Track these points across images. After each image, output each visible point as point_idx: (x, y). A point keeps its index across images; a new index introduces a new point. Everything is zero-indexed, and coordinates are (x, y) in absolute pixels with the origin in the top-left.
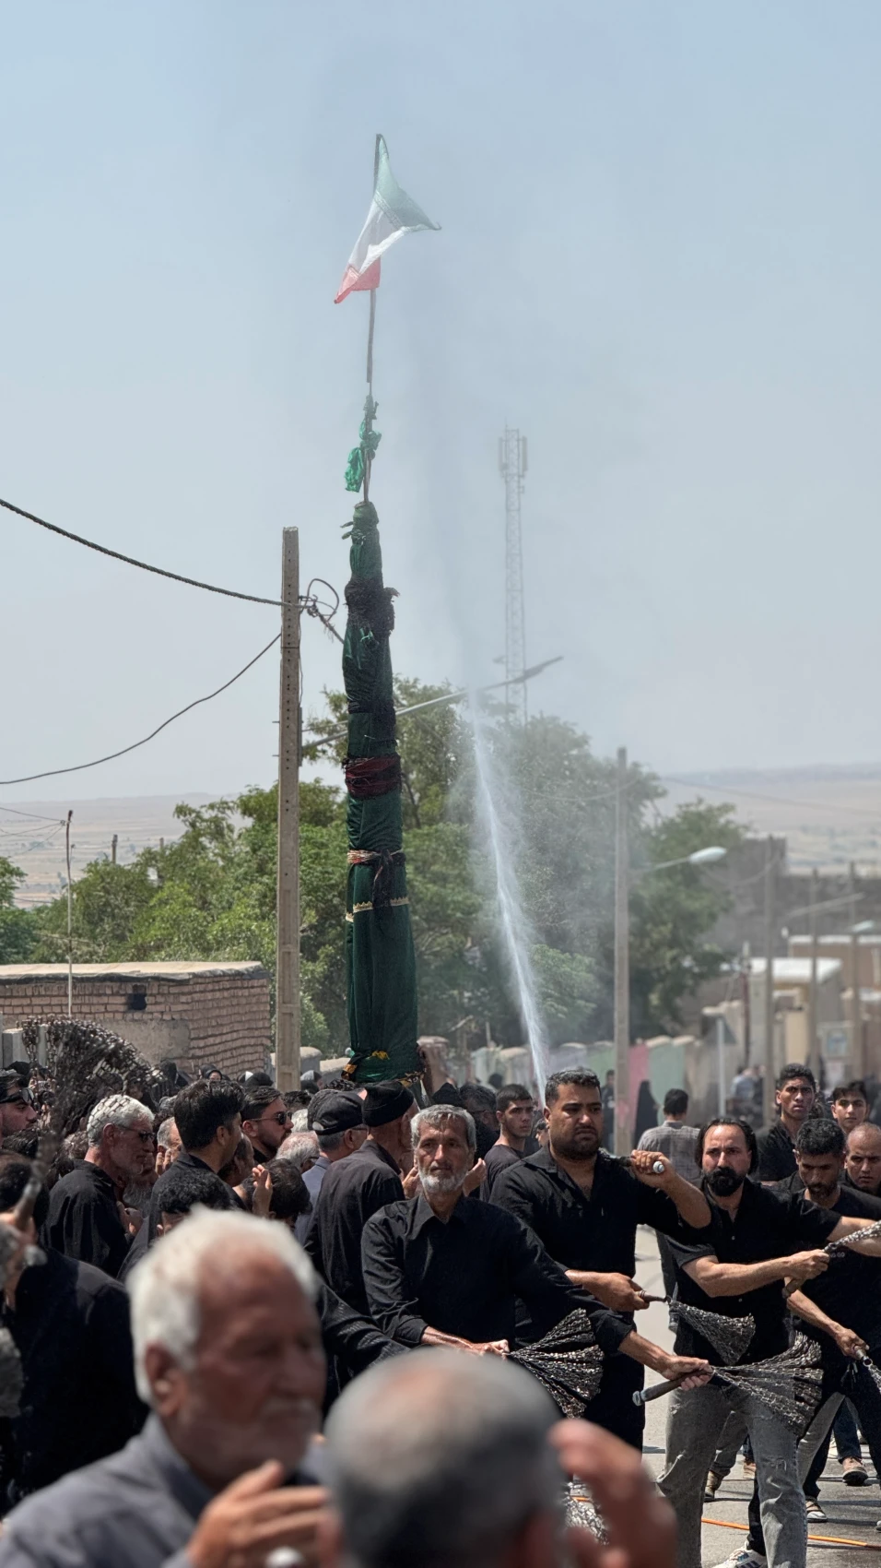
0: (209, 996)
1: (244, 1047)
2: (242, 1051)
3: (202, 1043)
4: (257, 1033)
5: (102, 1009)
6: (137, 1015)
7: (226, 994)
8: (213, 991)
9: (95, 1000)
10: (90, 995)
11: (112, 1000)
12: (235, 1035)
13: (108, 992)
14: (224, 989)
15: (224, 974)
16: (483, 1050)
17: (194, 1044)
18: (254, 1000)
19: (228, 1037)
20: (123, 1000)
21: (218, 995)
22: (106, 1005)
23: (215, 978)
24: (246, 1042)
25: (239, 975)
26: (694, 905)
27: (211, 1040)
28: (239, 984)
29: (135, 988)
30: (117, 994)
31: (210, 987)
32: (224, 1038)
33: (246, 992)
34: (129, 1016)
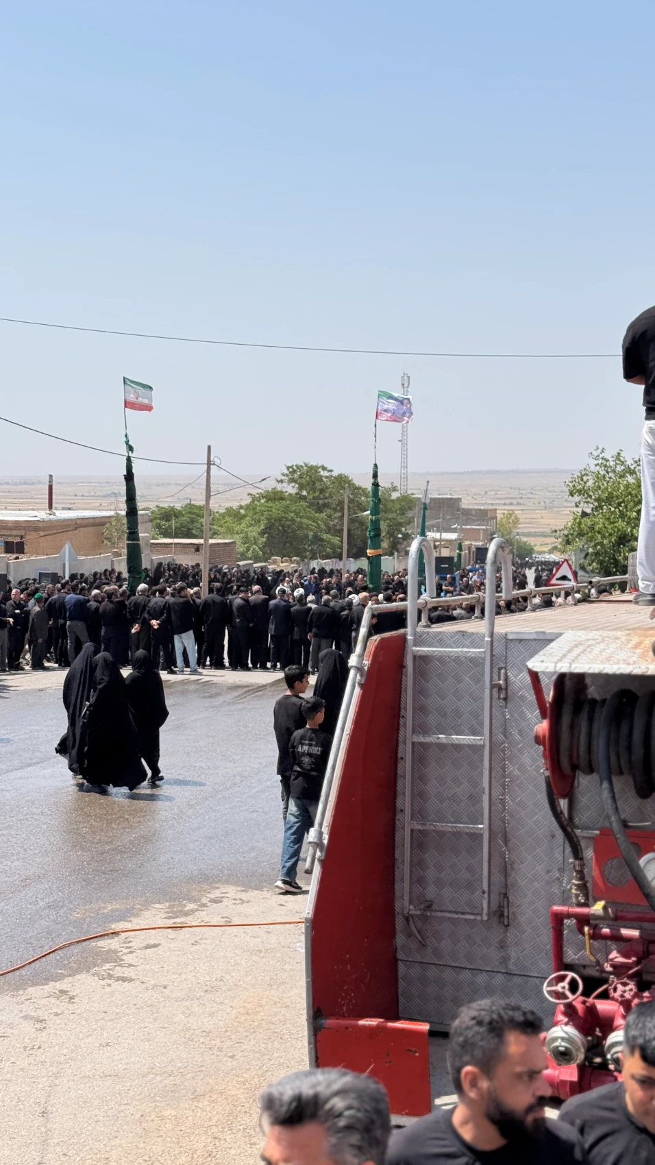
0: (216, 549)
4: (231, 558)
5: (189, 552)
9: (187, 549)
11: (191, 549)
15: (221, 543)
16: (316, 560)
18: (232, 550)
20: (194, 549)
21: (219, 549)
23: (218, 544)
24: (229, 560)
25: (225, 544)
26: (402, 521)
28: (227, 546)
29: (197, 546)
33: (229, 548)
34: (195, 553)
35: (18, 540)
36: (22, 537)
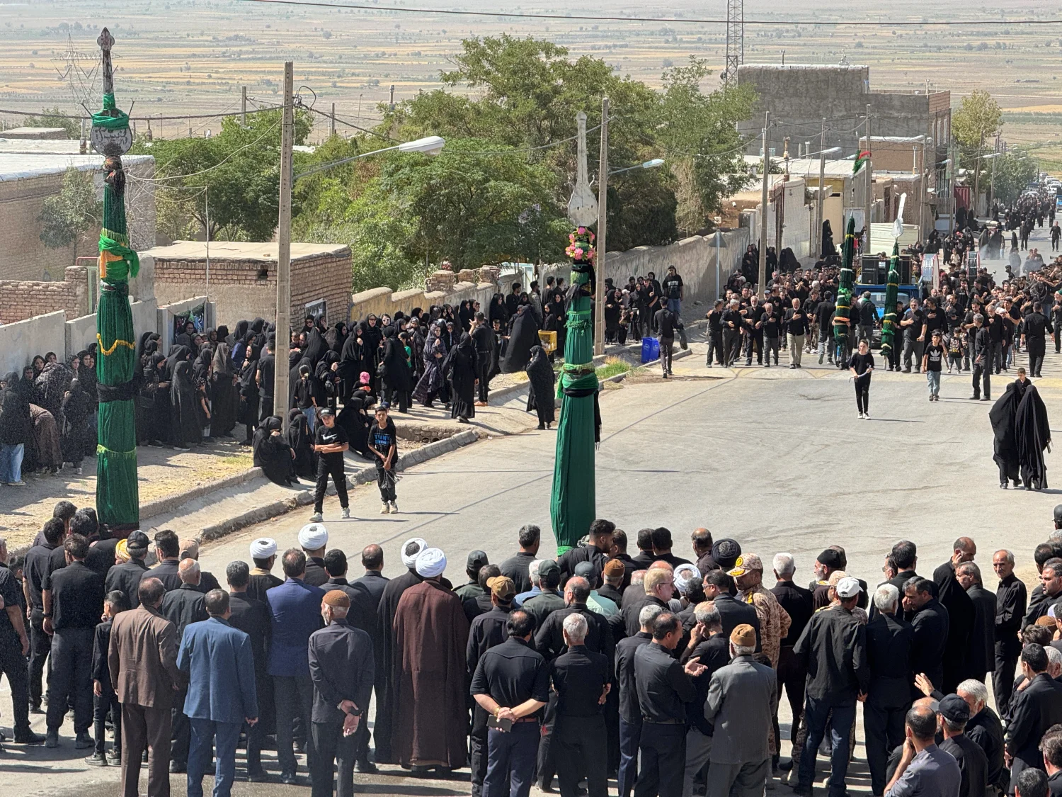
0: (306, 270)
1: (333, 295)
2: (331, 297)
3: (300, 297)
4: (342, 286)
5: (244, 278)
6: (263, 282)
7: (319, 267)
8: (309, 267)
9: (240, 273)
10: (238, 270)
11: (249, 273)
12: (325, 289)
13: (247, 268)
14: (317, 265)
15: (318, 256)
17: (295, 298)
18: (340, 268)
19: (321, 291)
20: (255, 273)
21: (313, 269)
22: (246, 275)
23: (312, 259)
24: (335, 292)
25: (328, 256)
27: (307, 295)
28: (329, 260)
29: (262, 266)
30: (252, 270)
31: (307, 265)
32: (317, 292)
33: (335, 264)
34: (258, 282)
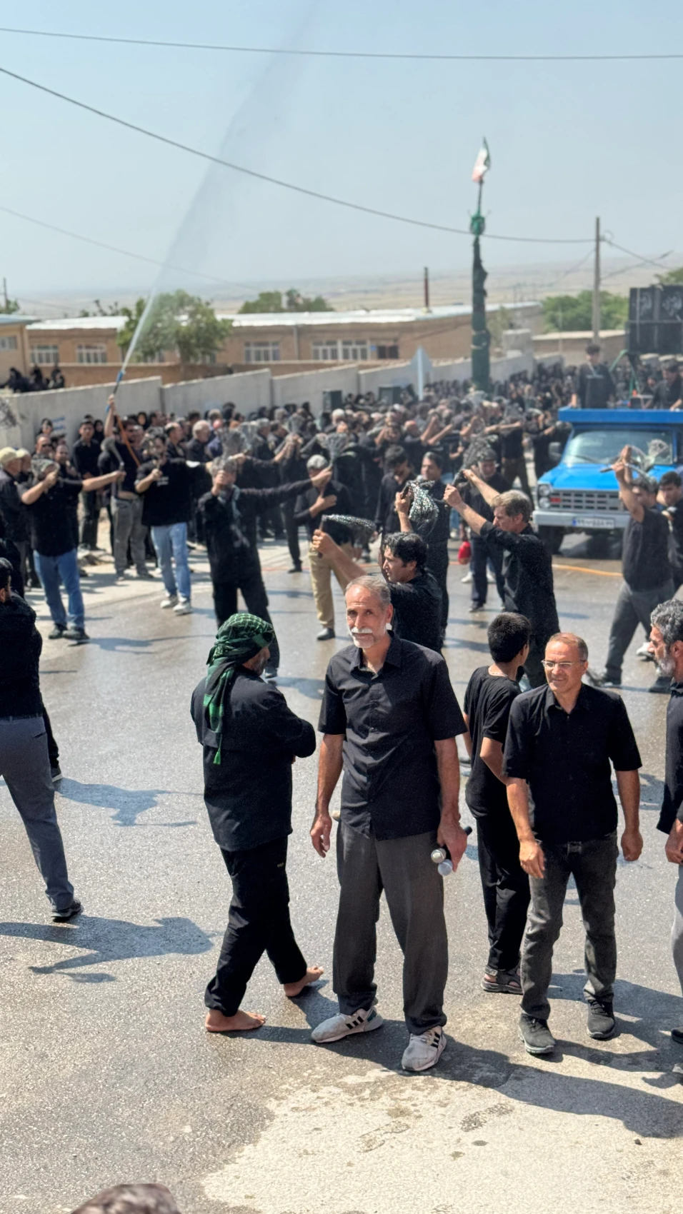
35: (391, 344)
36: (396, 340)
